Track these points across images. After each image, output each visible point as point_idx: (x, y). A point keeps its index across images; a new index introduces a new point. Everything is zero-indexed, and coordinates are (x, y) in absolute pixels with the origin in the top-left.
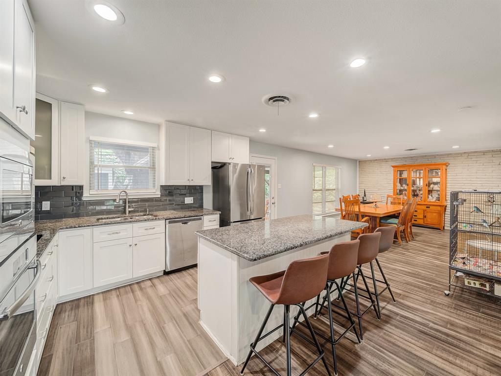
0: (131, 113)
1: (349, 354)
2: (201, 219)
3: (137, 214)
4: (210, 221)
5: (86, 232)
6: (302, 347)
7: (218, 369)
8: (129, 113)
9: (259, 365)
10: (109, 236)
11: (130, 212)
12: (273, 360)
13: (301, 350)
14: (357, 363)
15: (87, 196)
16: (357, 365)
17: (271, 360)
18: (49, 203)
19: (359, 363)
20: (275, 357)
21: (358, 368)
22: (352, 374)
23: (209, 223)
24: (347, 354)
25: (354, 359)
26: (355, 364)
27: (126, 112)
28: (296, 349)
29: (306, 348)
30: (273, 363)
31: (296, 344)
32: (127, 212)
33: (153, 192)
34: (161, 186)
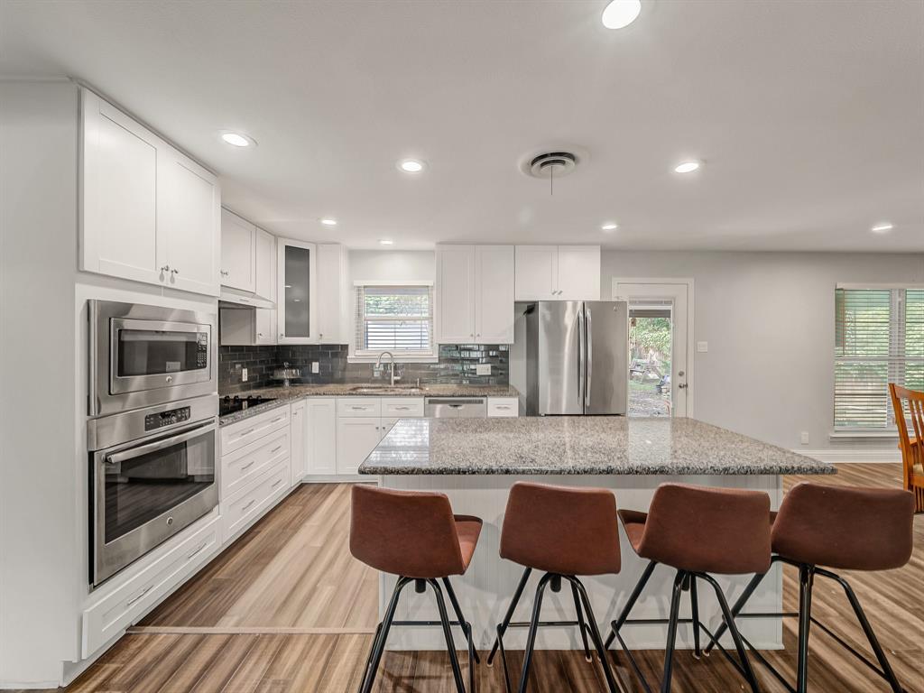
0: (390, 243)
2: (481, 402)
3: (403, 386)
4: (499, 408)
5: (329, 401)
7: (356, 636)
8: (387, 243)
9: (405, 670)
10: (353, 411)
11: (396, 382)
12: (430, 677)
15: (353, 356)
17: (427, 674)
18: (318, 363)
20: (438, 674)
23: (497, 410)
27: (383, 242)
28: (485, 685)
30: (426, 681)
31: (497, 679)
32: (392, 382)
33: (430, 354)
34: (440, 345)
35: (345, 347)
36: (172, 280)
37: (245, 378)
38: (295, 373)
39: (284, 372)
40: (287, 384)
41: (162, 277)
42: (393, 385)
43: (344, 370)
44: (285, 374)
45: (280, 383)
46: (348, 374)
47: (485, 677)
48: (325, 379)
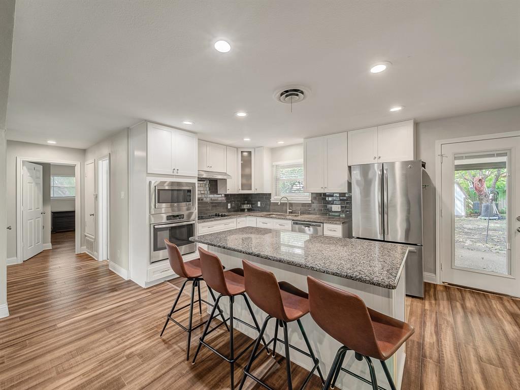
1: (216, 379)
6: (223, 343)
10: (263, 224)
13: (221, 342)
14: (204, 384)
15: (273, 199)
16: (202, 384)
18: (260, 202)
19: (204, 386)
21: (199, 383)
22: (193, 377)
24: (215, 377)
25: (209, 382)
26: (203, 382)
29: (223, 345)
32: (288, 212)
33: (306, 198)
34: (312, 193)
35: (270, 194)
36: (177, 173)
37: (229, 207)
38: (249, 206)
39: (245, 205)
40: (246, 210)
41: (173, 172)
42: (288, 214)
43: (270, 205)
44: (246, 207)
45: (243, 210)
46: (271, 208)
47: (226, 336)
48: (262, 209)
